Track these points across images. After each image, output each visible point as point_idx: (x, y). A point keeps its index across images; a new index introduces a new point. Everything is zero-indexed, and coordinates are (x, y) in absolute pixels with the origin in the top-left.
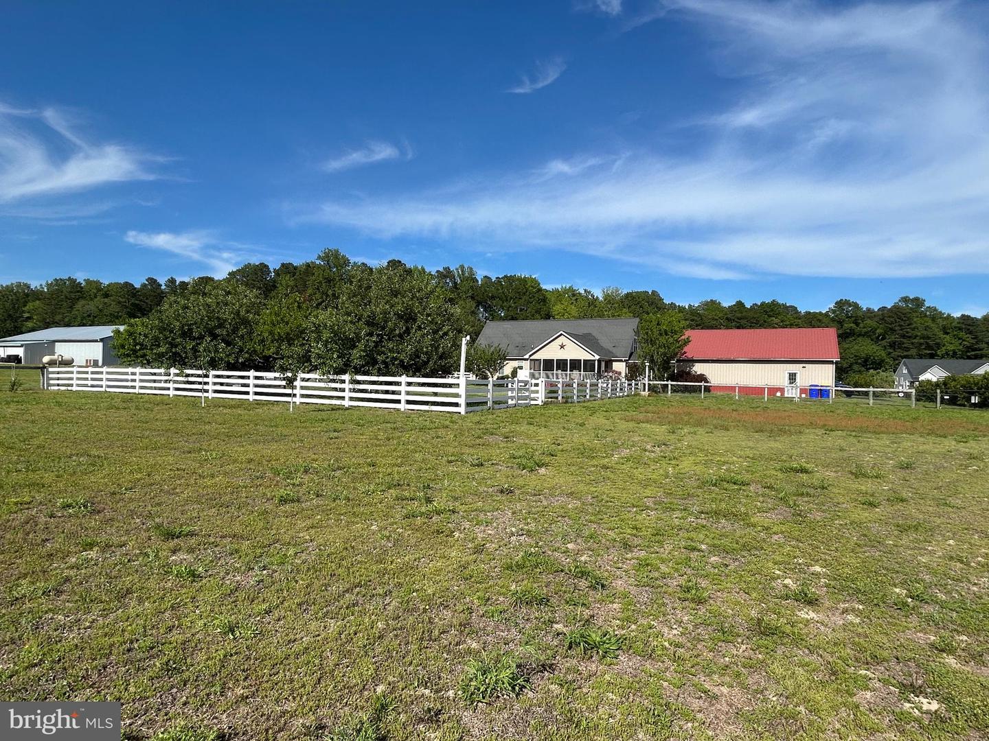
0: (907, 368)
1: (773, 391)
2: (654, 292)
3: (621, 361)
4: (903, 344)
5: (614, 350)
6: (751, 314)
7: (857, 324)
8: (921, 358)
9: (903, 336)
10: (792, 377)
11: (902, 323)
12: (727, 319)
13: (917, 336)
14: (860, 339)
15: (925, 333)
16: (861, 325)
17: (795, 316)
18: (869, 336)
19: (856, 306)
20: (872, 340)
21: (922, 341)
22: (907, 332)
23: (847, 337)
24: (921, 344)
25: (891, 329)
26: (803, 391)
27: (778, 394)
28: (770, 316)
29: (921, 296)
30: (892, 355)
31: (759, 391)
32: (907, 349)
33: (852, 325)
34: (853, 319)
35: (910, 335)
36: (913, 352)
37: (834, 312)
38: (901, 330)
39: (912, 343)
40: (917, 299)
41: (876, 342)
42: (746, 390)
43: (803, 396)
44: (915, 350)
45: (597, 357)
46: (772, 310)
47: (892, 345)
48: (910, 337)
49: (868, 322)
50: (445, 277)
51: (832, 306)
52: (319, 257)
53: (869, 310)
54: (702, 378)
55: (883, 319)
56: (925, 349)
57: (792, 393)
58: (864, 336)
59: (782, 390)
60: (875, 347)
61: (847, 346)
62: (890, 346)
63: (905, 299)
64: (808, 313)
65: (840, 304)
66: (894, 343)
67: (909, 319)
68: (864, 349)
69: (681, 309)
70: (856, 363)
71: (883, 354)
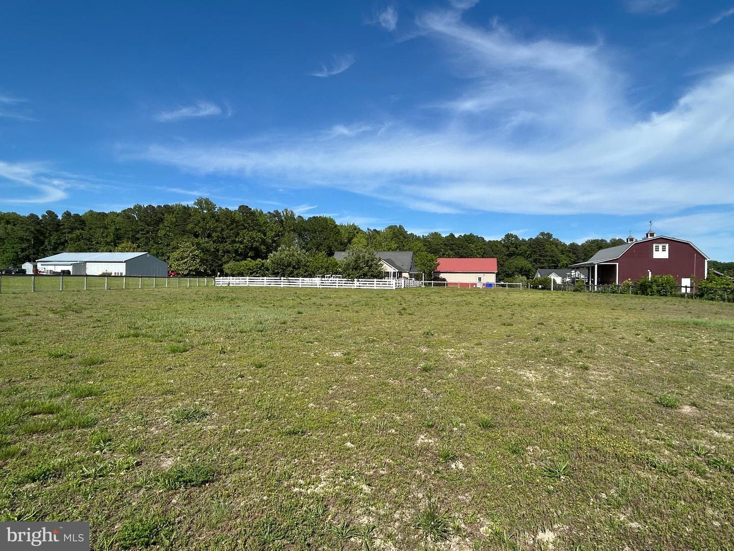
0: (540, 274)
1: (472, 284)
2: (400, 226)
3: (406, 272)
4: (541, 260)
5: (402, 267)
6: (458, 242)
7: (517, 248)
8: (550, 268)
9: (541, 256)
10: (480, 279)
11: (540, 248)
12: (445, 244)
13: (547, 256)
14: (518, 257)
15: (551, 253)
16: (519, 249)
17: (483, 243)
18: (523, 255)
19: (516, 237)
20: (525, 258)
21: (550, 258)
22: (543, 253)
23: (511, 256)
24: (550, 260)
25: (534, 251)
26: (484, 284)
27: (474, 286)
28: (469, 243)
29: (551, 233)
30: (535, 266)
31: (467, 285)
32: (543, 263)
33: (514, 249)
34: (515, 245)
35: (544, 255)
36: (546, 265)
37: (504, 241)
38: (540, 252)
39: (545, 260)
40: (548, 234)
41: (527, 259)
42: (462, 285)
43: (484, 287)
44: (547, 264)
45: (397, 271)
46: (470, 240)
47: (535, 261)
48: (543, 256)
49: (523, 247)
50: (275, 216)
51: (503, 237)
52: (195, 204)
53: (523, 239)
54: (444, 280)
55: (530, 246)
56: (551, 263)
57: (480, 286)
58: (520, 255)
59: (476, 284)
60: (526, 262)
61: (511, 261)
62: (534, 261)
63: (542, 234)
64: (490, 242)
65: (508, 236)
66: (536, 260)
67: (543, 246)
68: (520, 263)
69: (418, 238)
70: (516, 271)
71: (530, 266)
